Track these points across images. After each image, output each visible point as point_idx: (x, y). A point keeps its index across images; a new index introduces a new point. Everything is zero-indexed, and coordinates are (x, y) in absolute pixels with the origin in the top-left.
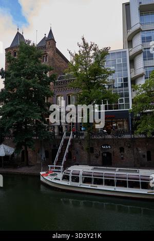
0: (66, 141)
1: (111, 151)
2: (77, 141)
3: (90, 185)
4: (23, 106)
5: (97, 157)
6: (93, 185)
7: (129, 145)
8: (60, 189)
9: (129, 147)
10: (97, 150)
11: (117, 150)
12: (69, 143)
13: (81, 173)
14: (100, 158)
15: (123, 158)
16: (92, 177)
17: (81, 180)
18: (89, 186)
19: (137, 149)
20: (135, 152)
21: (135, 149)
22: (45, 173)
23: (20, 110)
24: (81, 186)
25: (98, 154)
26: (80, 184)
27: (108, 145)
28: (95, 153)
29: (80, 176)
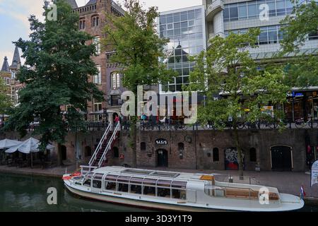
0: (110, 134)
1: (167, 148)
2: (125, 135)
3: (113, 191)
4: (45, 88)
5: (150, 156)
6: (116, 192)
7: (189, 140)
8: (79, 196)
9: (190, 143)
10: (151, 147)
11: (174, 147)
12: (114, 137)
13: (104, 177)
14: (154, 157)
15: (181, 158)
16: (116, 182)
17: (103, 185)
18: (111, 193)
19: (200, 145)
20: (198, 149)
21: (198, 146)
22: (68, 175)
23: (41, 93)
24: (103, 193)
25: (151, 151)
26: (103, 190)
27: (163, 140)
28: (147, 150)
29: (103, 181)
